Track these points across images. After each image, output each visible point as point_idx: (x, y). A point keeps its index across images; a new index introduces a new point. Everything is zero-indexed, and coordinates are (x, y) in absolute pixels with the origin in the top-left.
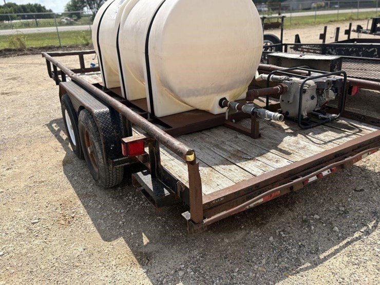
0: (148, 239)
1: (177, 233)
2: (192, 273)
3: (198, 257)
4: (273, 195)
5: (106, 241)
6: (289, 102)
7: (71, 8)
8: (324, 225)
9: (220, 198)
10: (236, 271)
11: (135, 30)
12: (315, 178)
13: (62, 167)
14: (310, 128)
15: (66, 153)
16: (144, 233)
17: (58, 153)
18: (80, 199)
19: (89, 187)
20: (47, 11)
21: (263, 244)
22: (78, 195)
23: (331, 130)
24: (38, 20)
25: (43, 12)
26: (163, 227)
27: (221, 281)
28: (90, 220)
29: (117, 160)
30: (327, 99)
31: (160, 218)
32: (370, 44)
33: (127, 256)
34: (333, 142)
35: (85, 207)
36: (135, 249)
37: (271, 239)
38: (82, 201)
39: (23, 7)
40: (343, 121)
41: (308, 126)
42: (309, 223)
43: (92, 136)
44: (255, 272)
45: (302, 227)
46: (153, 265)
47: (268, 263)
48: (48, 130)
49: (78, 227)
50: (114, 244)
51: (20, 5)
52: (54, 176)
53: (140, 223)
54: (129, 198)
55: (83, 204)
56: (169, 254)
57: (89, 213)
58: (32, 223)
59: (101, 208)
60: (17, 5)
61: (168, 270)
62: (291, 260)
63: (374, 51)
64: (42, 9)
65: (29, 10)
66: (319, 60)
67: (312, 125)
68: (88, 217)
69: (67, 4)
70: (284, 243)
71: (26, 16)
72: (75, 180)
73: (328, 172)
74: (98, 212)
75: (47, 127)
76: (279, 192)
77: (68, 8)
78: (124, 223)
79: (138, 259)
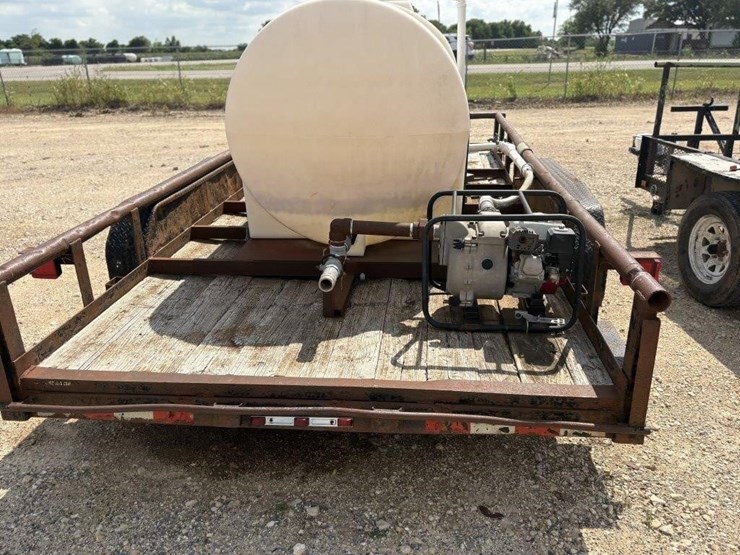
4: (178, 415)
7: (572, 29)
9: (63, 381)
12: (289, 421)
20: (534, 34)
24: (488, 50)
25: (525, 35)
39: (494, 26)
51: (490, 24)
60: (485, 24)
64: (525, 31)
65: (501, 32)
69: (566, 22)
71: (492, 43)
73: (332, 422)
76: (192, 416)
77: (566, 29)
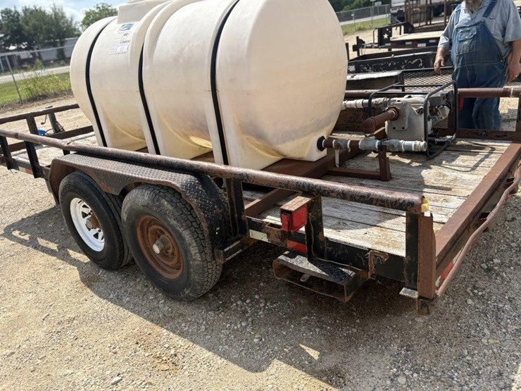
0: (316, 350)
1: (347, 330)
2: (415, 375)
3: (403, 352)
5: (257, 371)
6: (403, 128)
8: (512, 268)
10: (466, 353)
11: (181, 61)
13: (89, 290)
14: (436, 156)
15: (76, 268)
16: (303, 344)
17: (62, 271)
18: (162, 327)
19: (161, 306)
21: (466, 311)
22: (152, 321)
23: (462, 154)
26: (321, 328)
27: (460, 372)
28: (205, 351)
29: (228, 249)
30: (444, 118)
31: (306, 317)
32: (412, 54)
33: (305, 382)
34: (480, 165)
35: (179, 335)
36: (309, 369)
37: (470, 302)
38: (167, 329)
40: (463, 142)
41: (434, 155)
42: (495, 270)
43: (175, 222)
44: (488, 347)
45: (490, 278)
46: (353, 381)
47: (492, 332)
48: (13, 243)
49: (196, 366)
50: (273, 371)
52: (85, 306)
53: (284, 333)
54: (237, 304)
55: (174, 332)
56: (362, 361)
57: (194, 342)
58: (113, 384)
59: (206, 329)
61: (380, 381)
62: (515, 320)
63: (419, 62)
66: (379, 78)
67: (437, 153)
68: (198, 348)
70: (489, 302)
72: (128, 302)
74: (208, 337)
75: (6, 239)
78: (261, 340)
79: (326, 382)
